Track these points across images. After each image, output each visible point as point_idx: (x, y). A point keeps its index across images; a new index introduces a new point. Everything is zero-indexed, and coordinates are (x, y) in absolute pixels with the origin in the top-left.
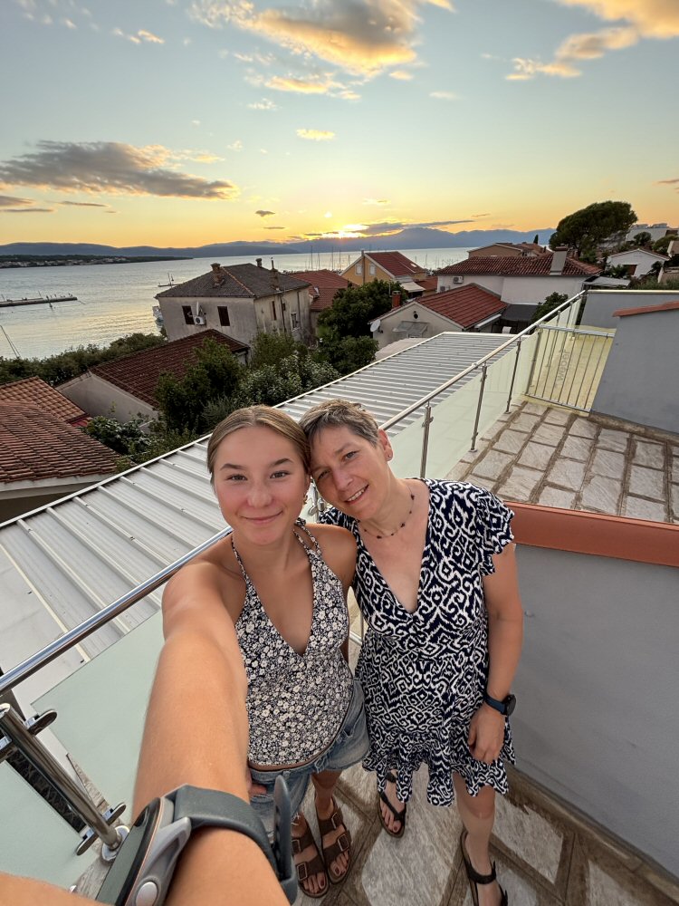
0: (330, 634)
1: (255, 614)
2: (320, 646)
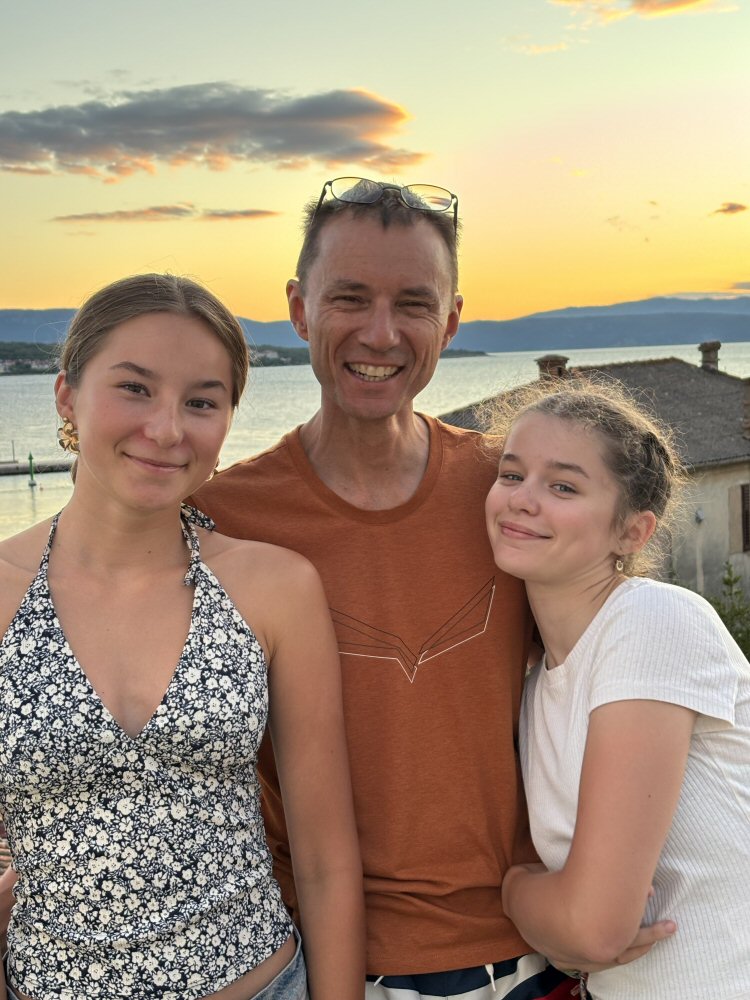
1: (40, 625)
2: (174, 730)
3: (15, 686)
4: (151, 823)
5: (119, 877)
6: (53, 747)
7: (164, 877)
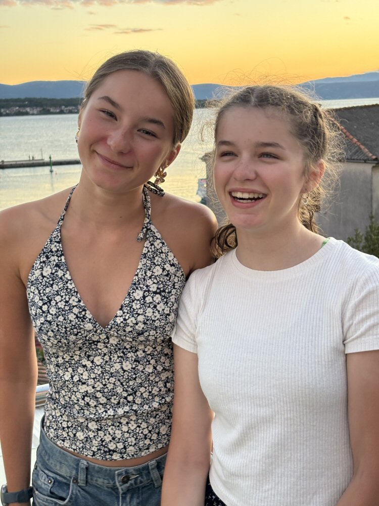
0: (141, 318)
1: (54, 259)
2: (126, 325)
3: (40, 293)
4: (112, 371)
5: (93, 396)
6: (58, 330)
7: (117, 398)
